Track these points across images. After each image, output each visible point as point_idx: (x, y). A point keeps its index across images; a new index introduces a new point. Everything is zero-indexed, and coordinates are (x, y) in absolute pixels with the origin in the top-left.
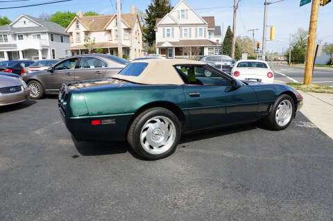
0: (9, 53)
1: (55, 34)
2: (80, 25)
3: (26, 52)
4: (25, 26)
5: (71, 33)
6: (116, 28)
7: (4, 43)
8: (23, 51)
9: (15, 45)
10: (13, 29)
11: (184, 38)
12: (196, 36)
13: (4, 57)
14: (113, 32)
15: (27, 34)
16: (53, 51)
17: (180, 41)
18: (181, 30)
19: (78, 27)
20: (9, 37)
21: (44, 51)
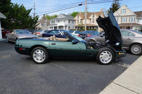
0: (55, 27)
1: (70, 20)
2: (79, 17)
3: (60, 27)
4: (61, 17)
5: (76, 20)
6: (93, 18)
7: (54, 24)
8: (59, 27)
9: (57, 24)
10: (57, 19)
11: (123, 22)
12: (129, 21)
13: (53, 28)
14: (92, 19)
15: (61, 20)
16: (69, 26)
17: (121, 24)
18: (122, 19)
19: (78, 17)
20: (56, 22)
21: (66, 26)
